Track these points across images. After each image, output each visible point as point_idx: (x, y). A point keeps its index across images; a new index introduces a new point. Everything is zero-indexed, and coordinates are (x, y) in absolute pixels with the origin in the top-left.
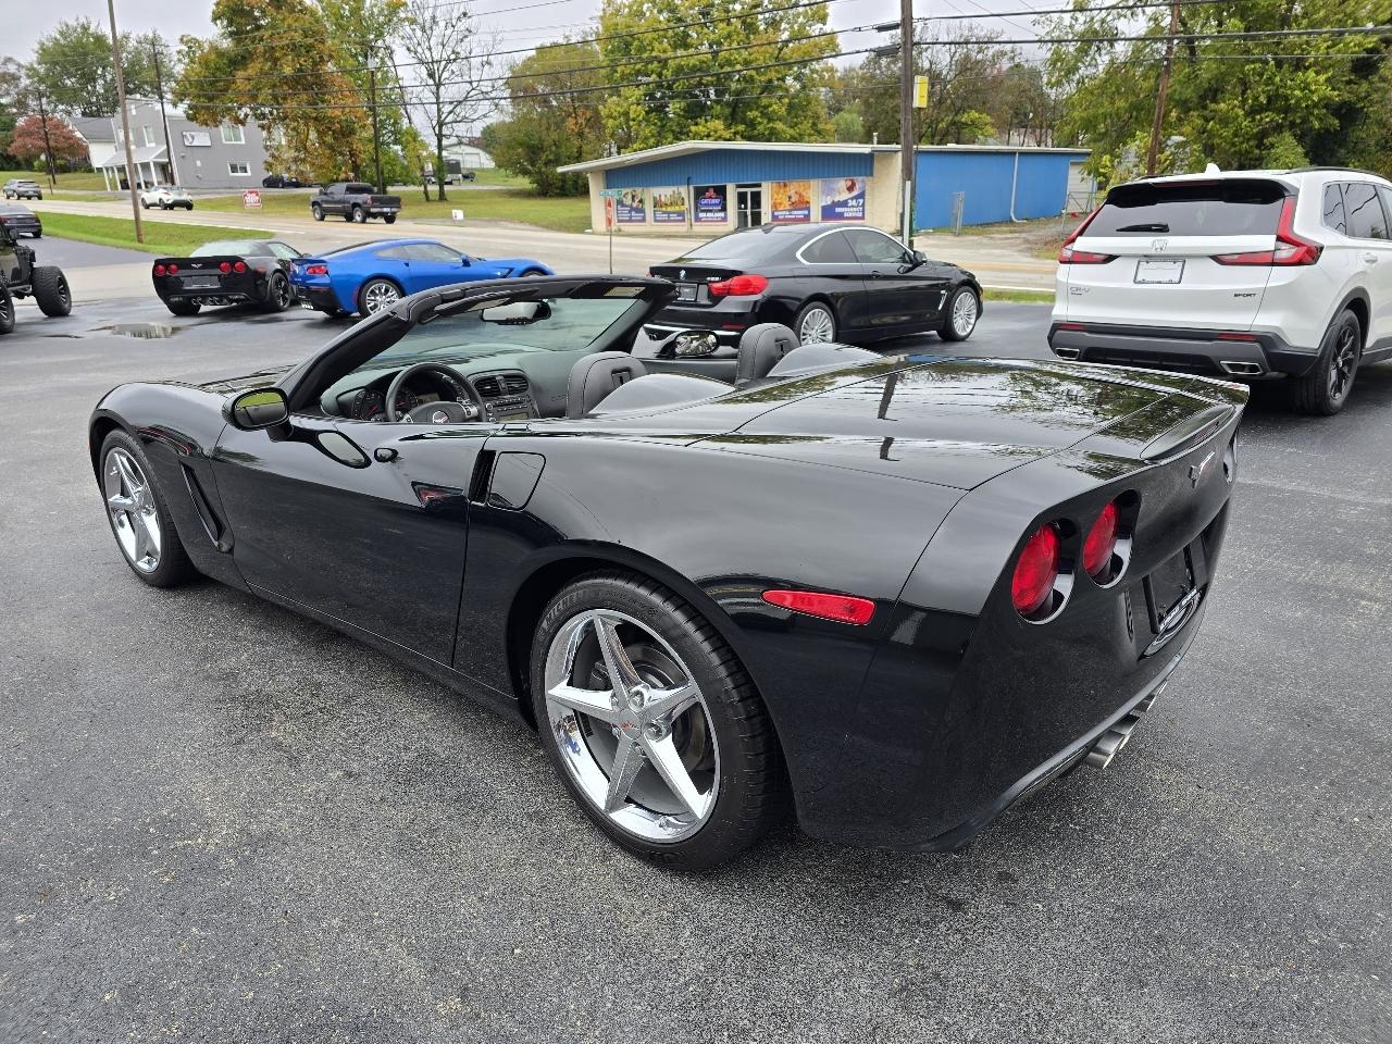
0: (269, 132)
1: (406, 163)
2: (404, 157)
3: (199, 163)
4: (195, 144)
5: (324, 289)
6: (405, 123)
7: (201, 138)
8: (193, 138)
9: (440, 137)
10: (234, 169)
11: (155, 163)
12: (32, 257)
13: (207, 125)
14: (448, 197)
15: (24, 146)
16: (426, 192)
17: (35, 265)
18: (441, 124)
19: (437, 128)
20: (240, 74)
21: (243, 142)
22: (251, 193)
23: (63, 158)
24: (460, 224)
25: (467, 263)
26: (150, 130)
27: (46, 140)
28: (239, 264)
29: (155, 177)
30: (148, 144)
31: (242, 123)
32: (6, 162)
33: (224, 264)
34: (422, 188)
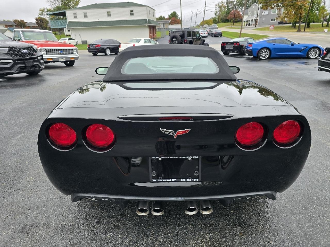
0: (280, 10)
1: (318, 16)
2: (318, 14)
3: (264, 19)
4: (264, 14)
6: (322, 4)
7: (266, 13)
8: (264, 13)
10: (272, 20)
11: (254, 20)
12: (204, 41)
13: (264, 9)
14: (329, 26)
15: (230, 17)
16: (322, 24)
17: (205, 43)
21: (272, 13)
22: (272, 26)
23: (237, 19)
24: (326, 33)
25: (292, 45)
26: (256, 11)
27: (235, 15)
28: (238, 43)
29: (253, 23)
30: (254, 15)
31: (273, 8)
32: (226, 21)
33: (235, 43)
34: (322, 23)
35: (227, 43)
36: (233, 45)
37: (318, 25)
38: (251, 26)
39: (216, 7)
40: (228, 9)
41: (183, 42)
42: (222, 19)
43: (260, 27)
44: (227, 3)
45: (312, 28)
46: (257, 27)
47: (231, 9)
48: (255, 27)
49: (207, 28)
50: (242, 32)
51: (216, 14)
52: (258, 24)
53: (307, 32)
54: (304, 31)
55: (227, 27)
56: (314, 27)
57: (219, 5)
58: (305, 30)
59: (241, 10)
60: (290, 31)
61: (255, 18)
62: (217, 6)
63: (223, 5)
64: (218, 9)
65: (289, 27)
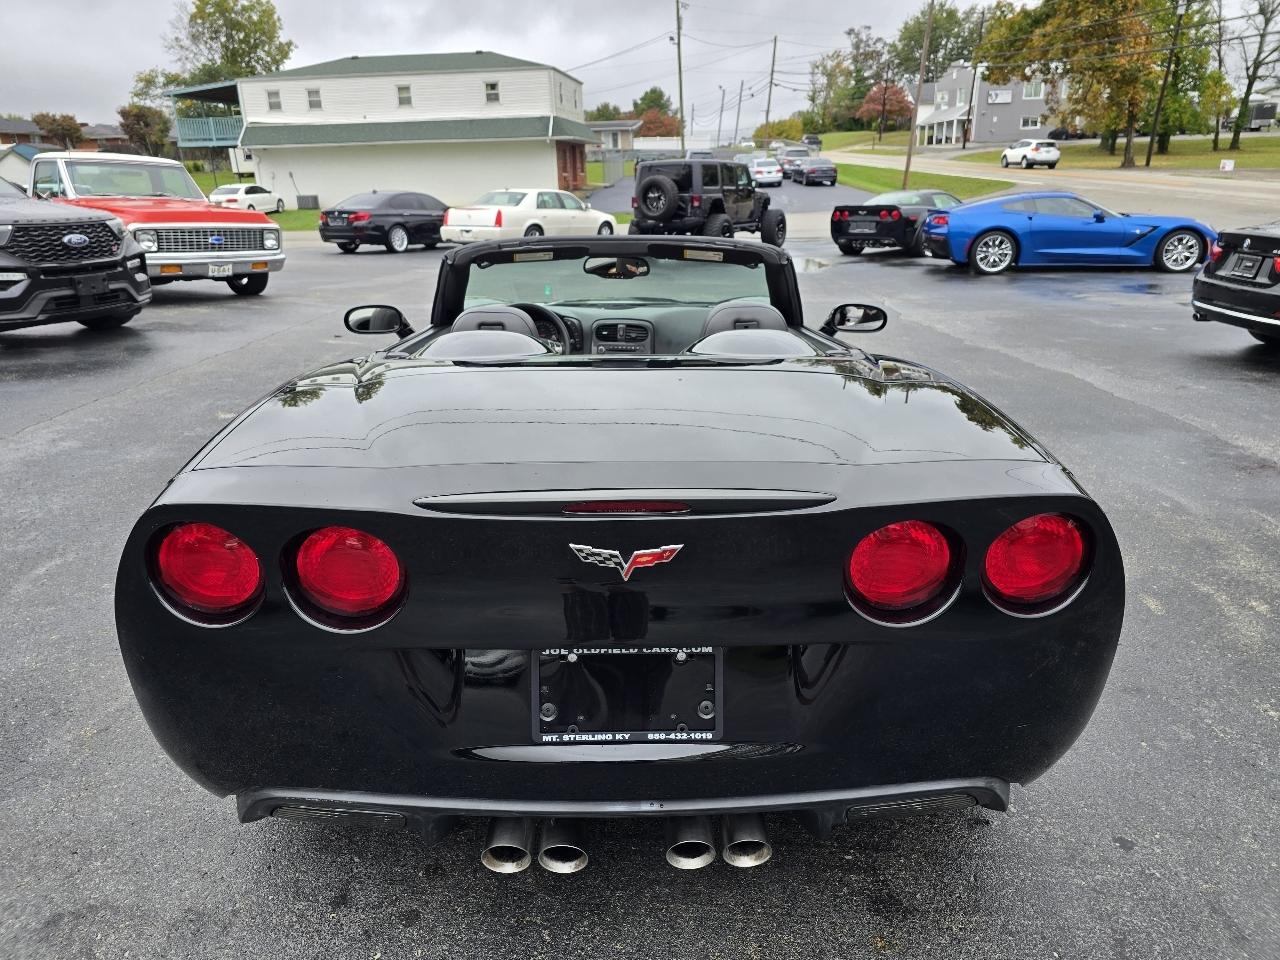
0: (1054, 86)
1: (1199, 109)
2: (1198, 103)
3: (995, 119)
4: (996, 102)
5: (941, 238)
6: (1212, 66)
7: (1004, 96)
8: (997, 95)
9: (1252, 79)
10: (1026, 123)
11: (959, 121)
12: (767, 201)
13: (998, 84)
14: (1241, 146)
15: (868, 110)
16: (1216, 141)
17: (770, 207)
18: (1258, 64)
19: (1251, 70)
20: (1038, 31)
21: (1024, 98)
23: (893, 119)
24: (1227, 175)
25: (1100, 219)
26: (963, 91)
27: (884, 105)
28: (895, 213)
29: (955, 133)
30: (958, 104)
31: (1028, 79)
32: (855, 124)
33: (883, 213)
34: (1212, 136)
35: (854, 210)
36: (878, 218)
37: (1198, 143)
38: (948, 146)
39: (813, 73)
40: (861, 80)
41: (687, 205)
42: (835, 119)
43: (981, 151)
44: (855, 60)
45: (1178, 154)
46: (969, 149)
47: (872, 81)
48: (964, 147)
49: (779, 152)
50: (912, 169)
51: (813, 99)
52: (972, 138)
53: (1157, 169)
54: (1148, 164)
55: (857, 147)
56: (1184, 151)
57: (825, 67)
58: (1151, 163)
59: (907, 85)
60: (1095, 164)
61: (962, 115)
62: (817, 67)
63: (839, 65)
64: (823, 80)
65: (1091, 152)
